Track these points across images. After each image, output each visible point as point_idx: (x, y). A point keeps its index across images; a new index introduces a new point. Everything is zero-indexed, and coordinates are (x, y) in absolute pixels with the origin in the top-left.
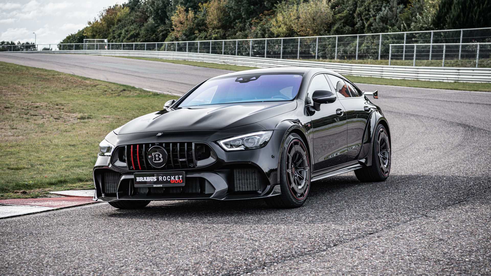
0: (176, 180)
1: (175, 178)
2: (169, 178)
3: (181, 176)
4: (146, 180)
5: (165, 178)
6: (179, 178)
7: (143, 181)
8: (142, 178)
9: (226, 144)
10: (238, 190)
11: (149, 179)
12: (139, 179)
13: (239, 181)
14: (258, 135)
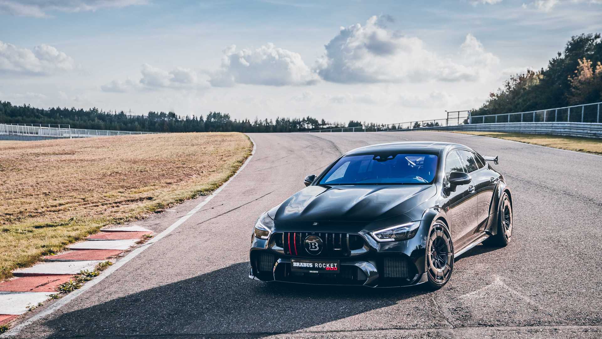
0: (331, 267)
1: (330, 265)
2: (324, 266)
3: (336, 264)
4: (302, 266)
5: (320, 265)
6: (334, 266)
7: (299, 266)
8: (299, 263)
9: (377, 235)
10: (388, 276)
11: (305, 265)
12: (296, 264)
13: (389, 267)
14: (407, 226)
